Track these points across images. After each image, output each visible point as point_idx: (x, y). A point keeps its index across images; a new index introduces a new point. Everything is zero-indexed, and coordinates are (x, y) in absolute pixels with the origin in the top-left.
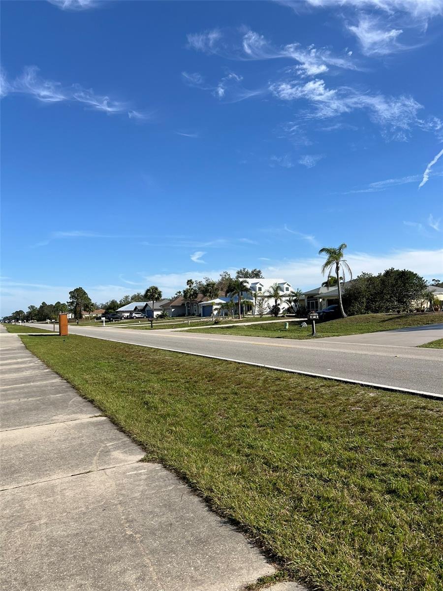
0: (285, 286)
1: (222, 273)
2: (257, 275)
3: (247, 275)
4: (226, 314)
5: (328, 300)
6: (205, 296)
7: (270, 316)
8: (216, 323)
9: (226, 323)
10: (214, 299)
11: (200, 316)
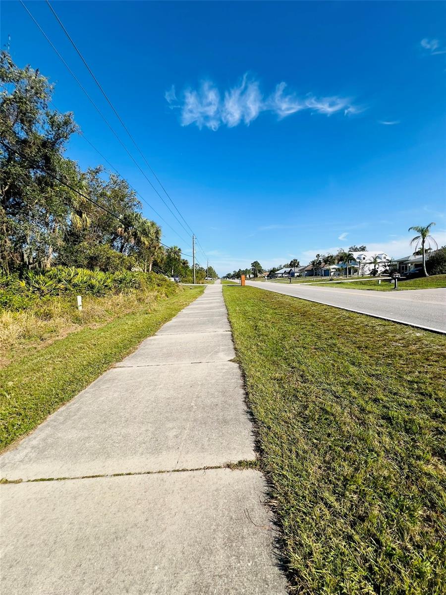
0: (384, 256)
1: (338, 249)
2: (363, 249)
3: (356, 250)
4: (339, 275)
5: (415, 265)
6: (326, 264)
7: (369, 275)
8: (331, 280)
9: (338, 280)
10: (332, 265)
11: (322, 276)
